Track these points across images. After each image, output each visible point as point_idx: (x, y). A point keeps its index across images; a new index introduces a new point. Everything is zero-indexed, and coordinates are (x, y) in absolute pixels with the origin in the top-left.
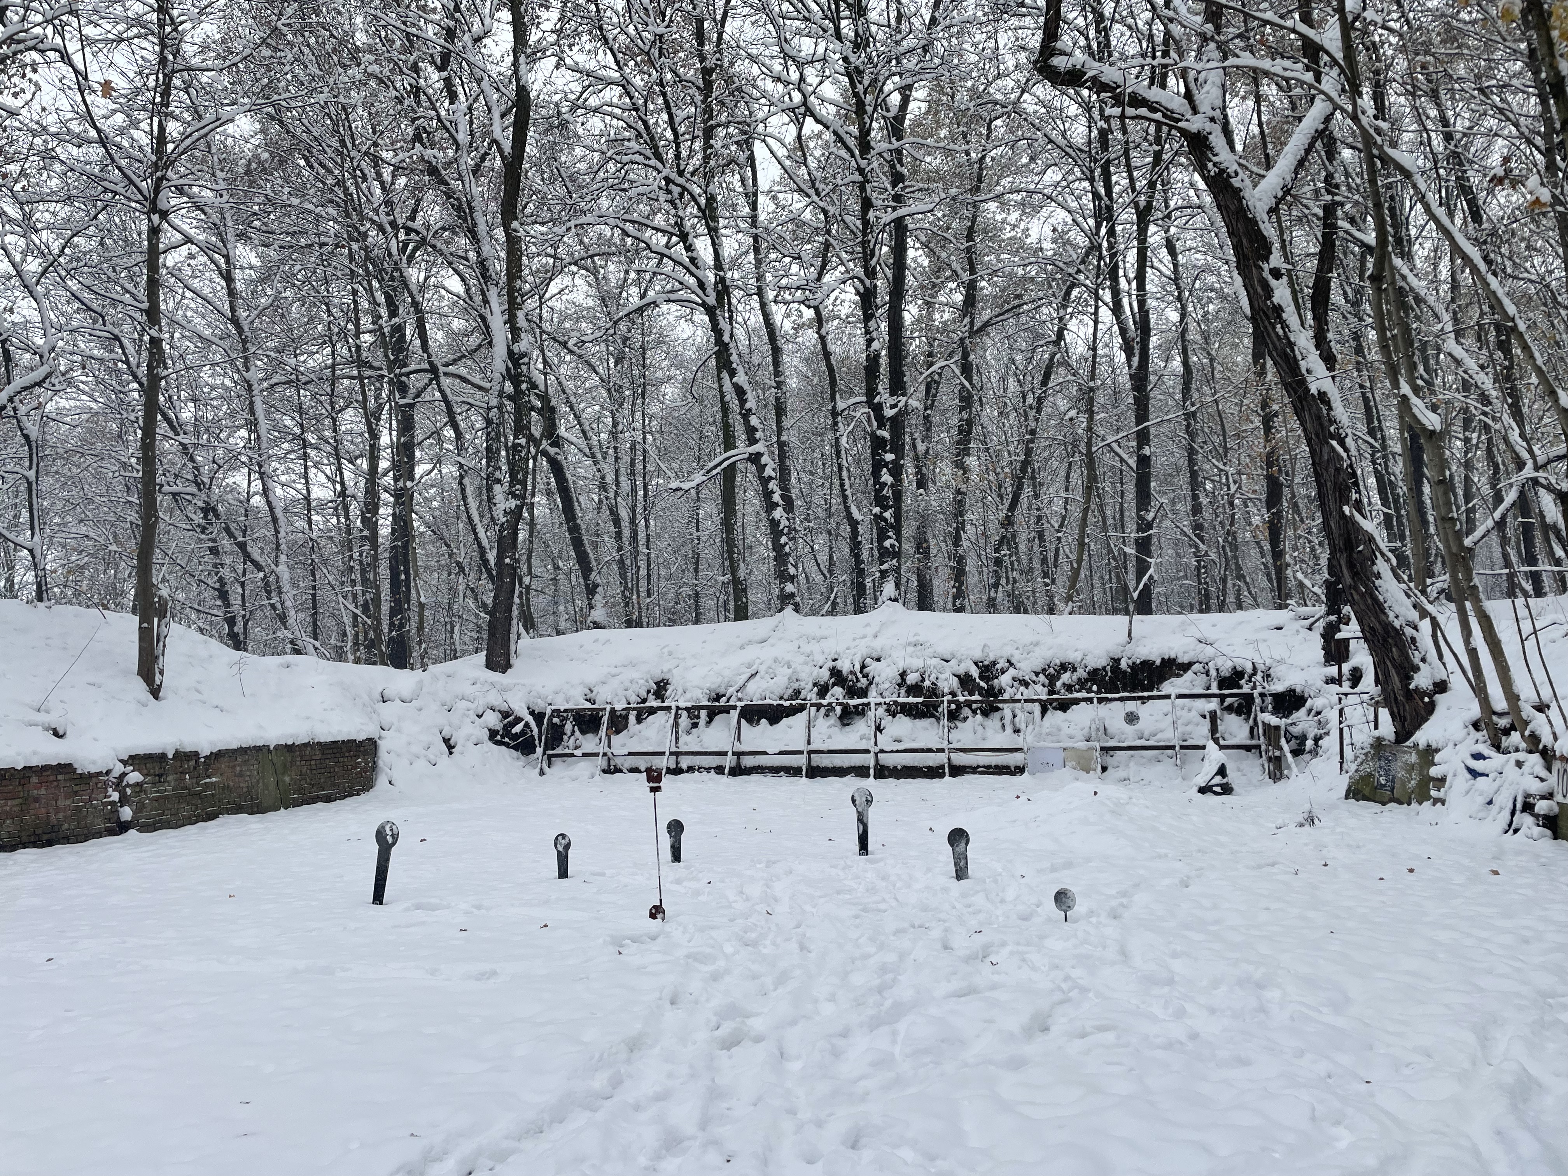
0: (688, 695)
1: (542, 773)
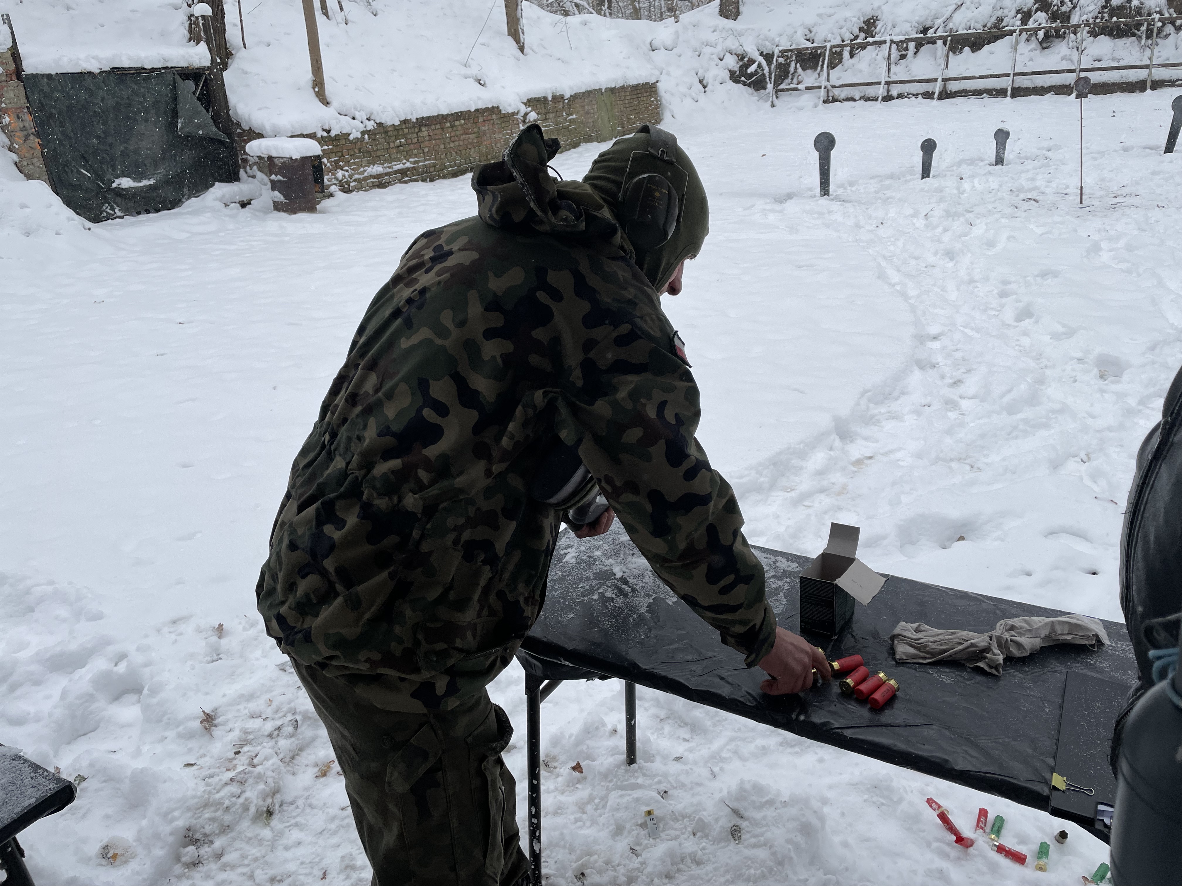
0: (897, 30)
1: (773, 106)
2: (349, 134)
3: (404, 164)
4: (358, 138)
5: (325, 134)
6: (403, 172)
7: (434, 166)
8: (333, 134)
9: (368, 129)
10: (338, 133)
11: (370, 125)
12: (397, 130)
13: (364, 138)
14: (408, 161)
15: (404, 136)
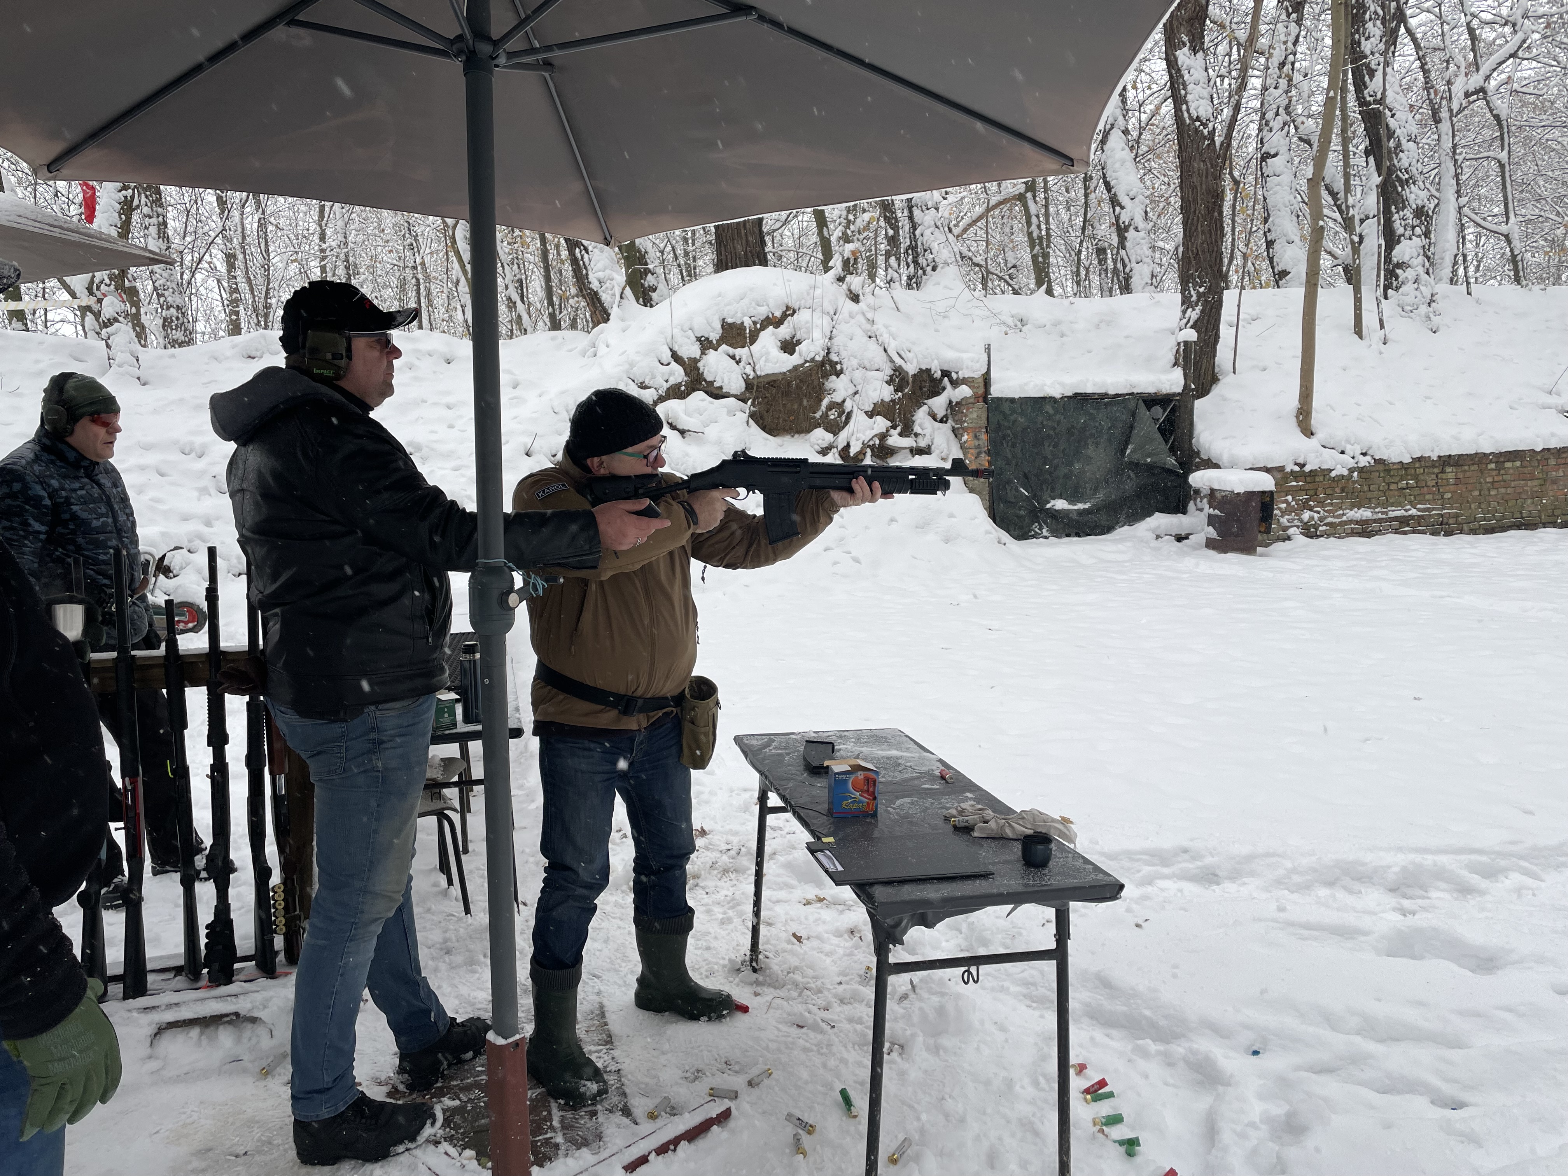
2: (1331, 470)
3: (1406, 510)
4: (1343, 476)
5: (1297, 469)
6: (1404, 521)
7: (1457, 516)
8: (1307, 469)
9: (1361, 465)
10: (1316, 467)
11: (1364, 461)
12: (1406, 469)
13: (1352, 476)
14: (1415, 508)
15: (1416, 477)
